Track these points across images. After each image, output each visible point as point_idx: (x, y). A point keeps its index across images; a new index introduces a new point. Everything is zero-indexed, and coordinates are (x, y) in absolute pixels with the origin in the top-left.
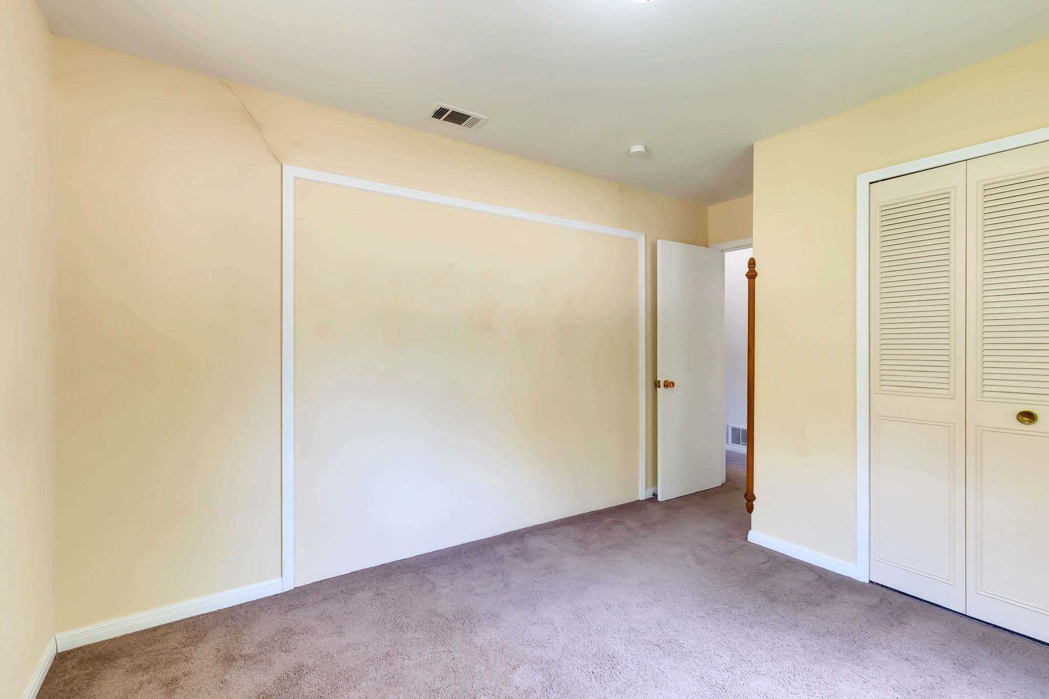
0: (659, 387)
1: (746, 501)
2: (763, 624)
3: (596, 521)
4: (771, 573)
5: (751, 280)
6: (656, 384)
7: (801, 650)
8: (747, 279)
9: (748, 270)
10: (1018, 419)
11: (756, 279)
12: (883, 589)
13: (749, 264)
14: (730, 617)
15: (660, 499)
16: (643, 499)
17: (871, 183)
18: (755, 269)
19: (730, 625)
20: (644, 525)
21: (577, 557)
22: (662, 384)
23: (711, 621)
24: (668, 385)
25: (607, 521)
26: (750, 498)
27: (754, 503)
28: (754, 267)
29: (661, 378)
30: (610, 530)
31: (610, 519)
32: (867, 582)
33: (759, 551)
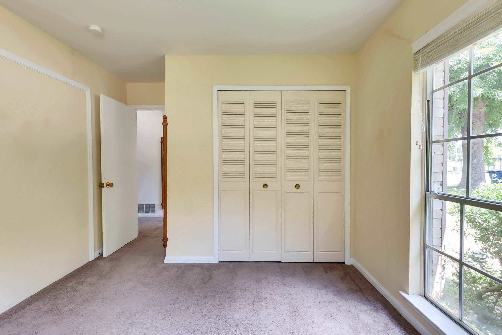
0: (103, 187)
1: (164, 242)
2: (193, 305)
3: (61, 289)
4: (183, 276)
5: (165, 127)
6: (101, 185)
7: (213, 309)
8: (163, 126)
9: (163, 121)
10: (263, 187)
11: (167, 126)
12: (225, 263)
13: (164, 118)
14: (177, 310)
15: (105, 256)
16: (93, 259)
17: (218, 91)
18: (167, 121)
19: (179, 315)
20: (101, 277)
21: (55, 325)
22: (105, 185)
23: (169, 318)
24: (110, 185)
25: (71, 285)
26: (165, 240)
27: (168, 242)
28: (166, 120)
29: (104, 181)
30: (76, 291)
31: (73, 283)
32: (218, 262)
33: (172, 266)
